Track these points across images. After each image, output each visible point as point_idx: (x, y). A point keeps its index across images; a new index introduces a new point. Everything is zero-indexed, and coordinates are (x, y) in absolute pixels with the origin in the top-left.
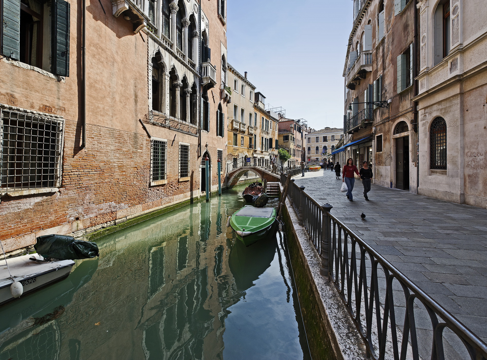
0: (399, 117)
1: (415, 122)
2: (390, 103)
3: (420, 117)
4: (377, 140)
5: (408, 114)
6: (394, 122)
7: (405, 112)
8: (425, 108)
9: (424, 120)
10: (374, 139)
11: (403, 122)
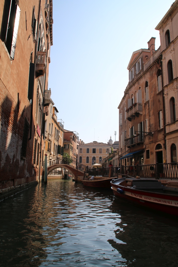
0: (157, 141)
1: (165, 145)
2: (153, 134)
3: (167, 143)
4: (147, 153)
5: (162, 141)
6: (155, 144)
7: (160, 140)
8: (169, 139)
9: (168, 144)
10: (145, 152)
11: (160, 144)
